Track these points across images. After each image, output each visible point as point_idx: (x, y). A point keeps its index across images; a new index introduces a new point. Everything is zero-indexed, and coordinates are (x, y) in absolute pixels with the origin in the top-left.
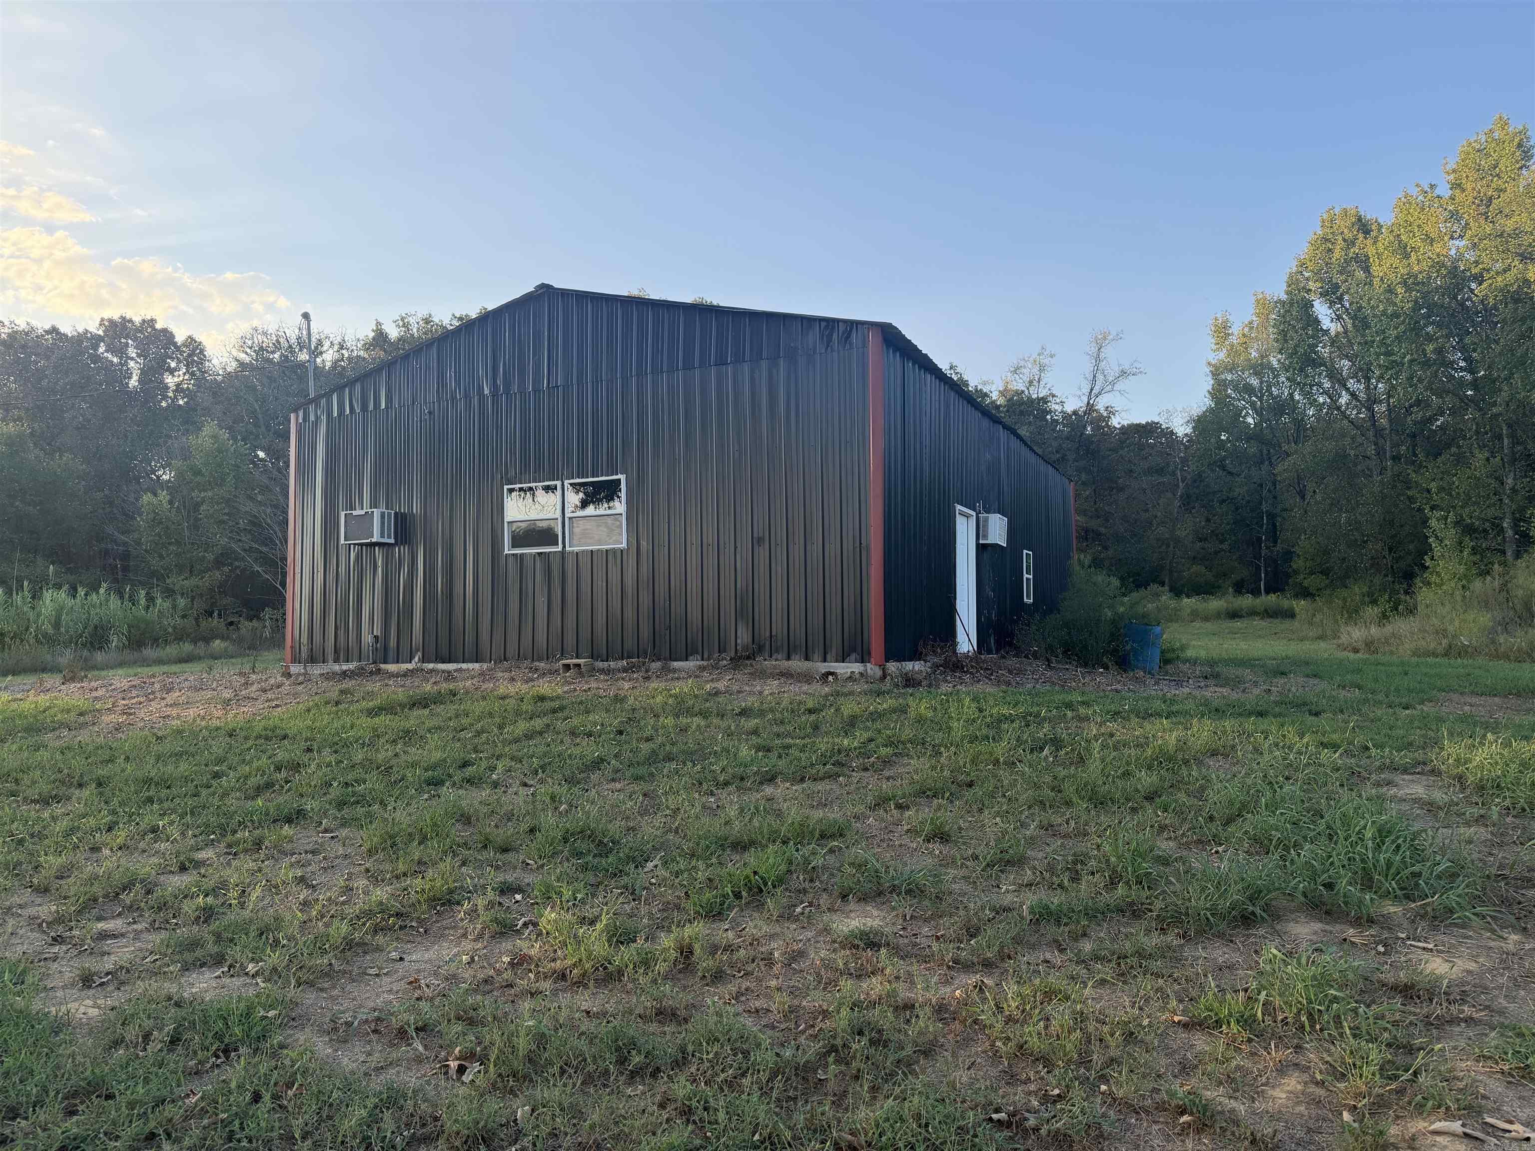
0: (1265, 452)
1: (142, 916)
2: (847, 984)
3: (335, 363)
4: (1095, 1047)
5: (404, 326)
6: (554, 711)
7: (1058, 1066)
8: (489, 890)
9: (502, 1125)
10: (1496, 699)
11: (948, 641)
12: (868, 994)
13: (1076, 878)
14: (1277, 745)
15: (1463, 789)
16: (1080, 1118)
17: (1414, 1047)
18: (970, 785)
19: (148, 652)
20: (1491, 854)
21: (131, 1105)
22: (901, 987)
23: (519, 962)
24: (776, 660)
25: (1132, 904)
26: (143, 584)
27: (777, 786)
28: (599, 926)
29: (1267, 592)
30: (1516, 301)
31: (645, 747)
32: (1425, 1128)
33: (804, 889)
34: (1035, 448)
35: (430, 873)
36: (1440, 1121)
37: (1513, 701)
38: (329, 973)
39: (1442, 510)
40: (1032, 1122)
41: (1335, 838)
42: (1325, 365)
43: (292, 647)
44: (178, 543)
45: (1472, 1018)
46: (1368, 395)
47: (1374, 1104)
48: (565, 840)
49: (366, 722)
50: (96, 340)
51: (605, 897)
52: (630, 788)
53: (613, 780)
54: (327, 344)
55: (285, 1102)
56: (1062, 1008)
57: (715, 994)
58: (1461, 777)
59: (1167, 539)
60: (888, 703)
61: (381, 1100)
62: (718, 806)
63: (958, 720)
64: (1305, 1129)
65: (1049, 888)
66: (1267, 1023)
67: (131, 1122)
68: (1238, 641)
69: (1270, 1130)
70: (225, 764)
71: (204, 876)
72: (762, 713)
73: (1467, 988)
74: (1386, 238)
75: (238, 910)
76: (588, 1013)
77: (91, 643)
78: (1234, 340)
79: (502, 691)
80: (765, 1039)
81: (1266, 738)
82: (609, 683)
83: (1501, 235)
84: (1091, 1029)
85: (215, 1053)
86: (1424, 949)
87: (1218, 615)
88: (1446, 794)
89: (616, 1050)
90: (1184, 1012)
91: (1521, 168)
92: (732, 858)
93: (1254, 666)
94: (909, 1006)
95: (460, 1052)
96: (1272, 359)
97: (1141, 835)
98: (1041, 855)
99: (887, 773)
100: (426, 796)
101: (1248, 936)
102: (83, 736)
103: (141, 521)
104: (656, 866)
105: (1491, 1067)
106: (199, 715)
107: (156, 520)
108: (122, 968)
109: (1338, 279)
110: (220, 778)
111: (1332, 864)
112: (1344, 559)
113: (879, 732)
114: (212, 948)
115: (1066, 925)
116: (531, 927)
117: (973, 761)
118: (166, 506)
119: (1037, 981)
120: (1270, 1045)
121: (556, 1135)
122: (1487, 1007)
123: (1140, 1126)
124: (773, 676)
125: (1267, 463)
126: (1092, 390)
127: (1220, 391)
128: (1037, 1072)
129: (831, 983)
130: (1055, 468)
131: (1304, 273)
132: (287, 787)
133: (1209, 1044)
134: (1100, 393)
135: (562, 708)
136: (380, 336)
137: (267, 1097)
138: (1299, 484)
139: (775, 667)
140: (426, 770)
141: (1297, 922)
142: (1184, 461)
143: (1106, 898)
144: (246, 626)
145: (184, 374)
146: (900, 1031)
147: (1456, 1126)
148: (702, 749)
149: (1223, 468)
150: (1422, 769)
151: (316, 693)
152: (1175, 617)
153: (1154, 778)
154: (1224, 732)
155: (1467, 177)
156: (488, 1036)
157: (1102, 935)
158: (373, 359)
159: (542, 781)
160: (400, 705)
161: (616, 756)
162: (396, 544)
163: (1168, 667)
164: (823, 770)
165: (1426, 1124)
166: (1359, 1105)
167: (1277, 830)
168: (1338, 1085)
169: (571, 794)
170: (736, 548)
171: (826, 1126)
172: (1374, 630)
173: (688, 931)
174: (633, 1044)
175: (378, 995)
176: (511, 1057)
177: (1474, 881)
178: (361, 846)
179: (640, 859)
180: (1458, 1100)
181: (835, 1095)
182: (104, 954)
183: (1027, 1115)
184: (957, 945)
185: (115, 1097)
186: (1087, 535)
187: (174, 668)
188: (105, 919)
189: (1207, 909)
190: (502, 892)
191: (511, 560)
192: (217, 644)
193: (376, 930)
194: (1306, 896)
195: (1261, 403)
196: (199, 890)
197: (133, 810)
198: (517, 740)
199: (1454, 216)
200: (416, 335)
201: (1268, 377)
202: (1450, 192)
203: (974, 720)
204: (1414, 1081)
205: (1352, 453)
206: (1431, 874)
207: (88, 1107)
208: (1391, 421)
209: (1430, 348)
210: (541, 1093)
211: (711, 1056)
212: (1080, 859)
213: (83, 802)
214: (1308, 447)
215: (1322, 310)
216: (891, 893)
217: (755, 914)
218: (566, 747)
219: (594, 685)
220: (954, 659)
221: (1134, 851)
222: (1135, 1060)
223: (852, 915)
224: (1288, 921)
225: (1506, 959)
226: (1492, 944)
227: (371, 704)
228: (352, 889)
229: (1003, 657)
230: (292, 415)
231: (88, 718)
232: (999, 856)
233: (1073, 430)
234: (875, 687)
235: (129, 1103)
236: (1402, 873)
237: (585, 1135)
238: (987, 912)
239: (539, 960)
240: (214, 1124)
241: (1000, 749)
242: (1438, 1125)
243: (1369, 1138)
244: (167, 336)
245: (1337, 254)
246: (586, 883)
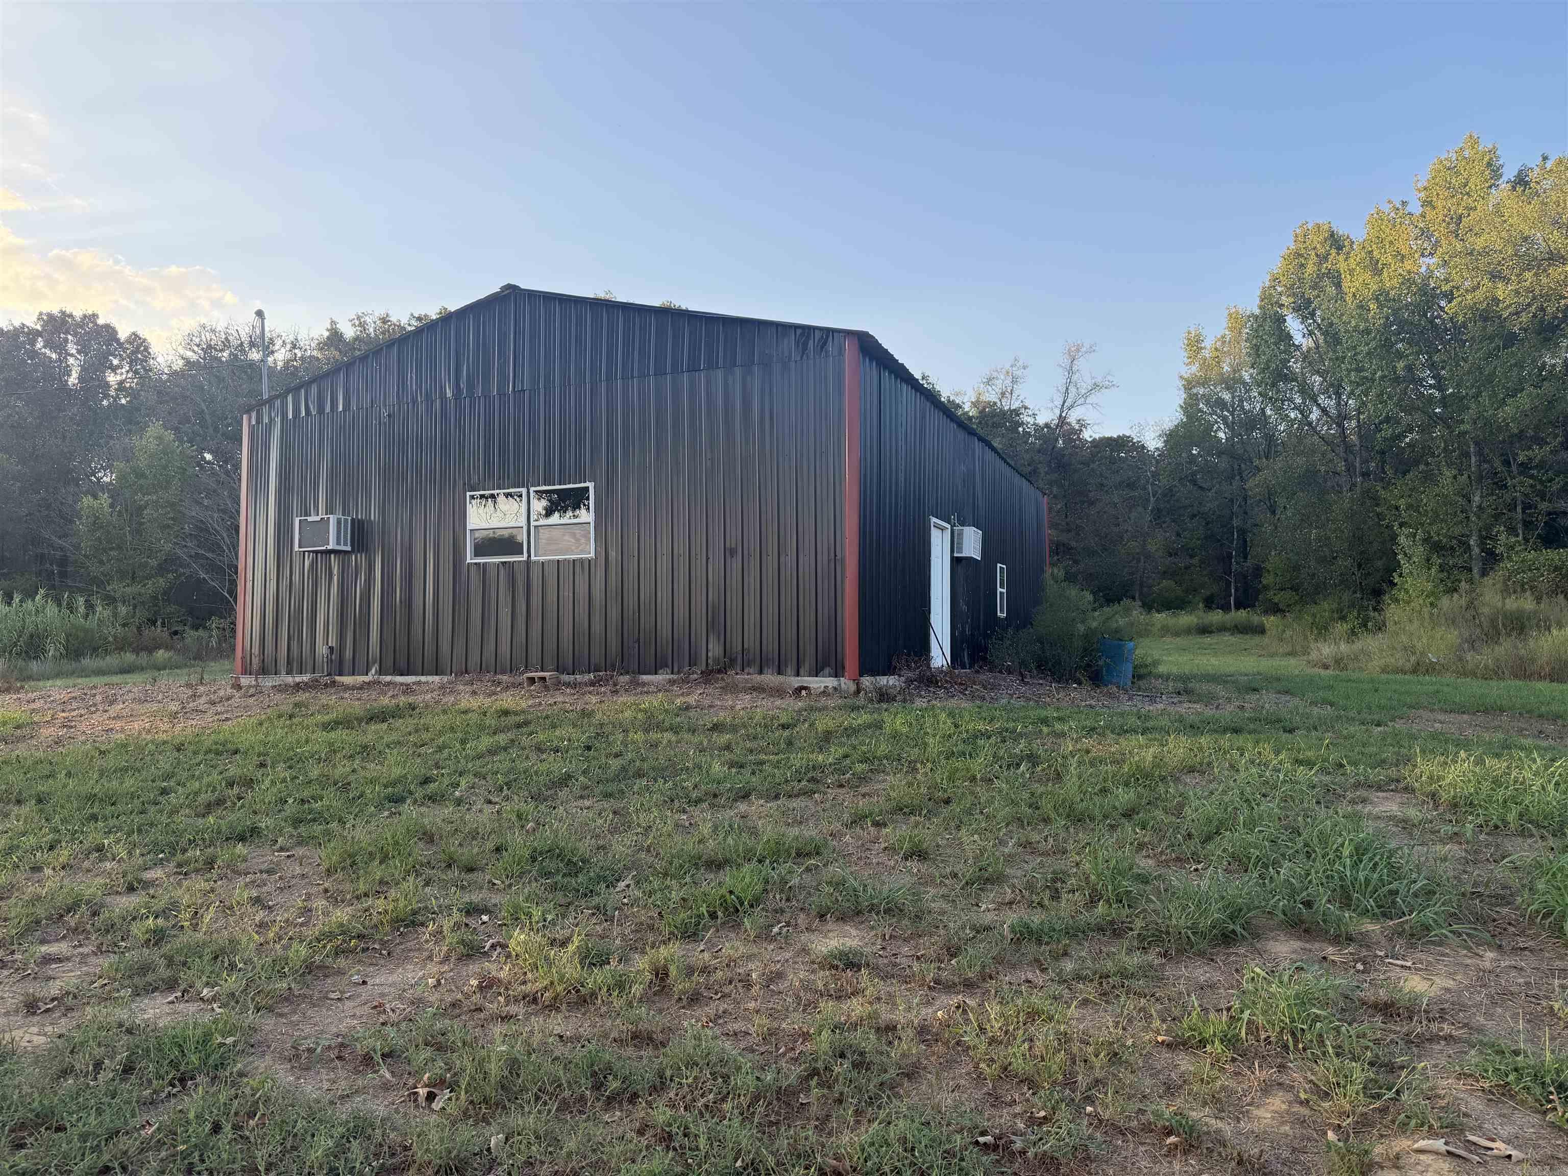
0: (1236, 467)
1: (88, 939)
2: (827, 1006)
3: (287, 363)
4: (1080, 1067)
5: (360, 325)
6: (519, 726)
7: (1044, 1087)
8: (455, 911)
9: (475, 1155)
10: (1465, 717)
11: (922, 655)
12: (849, 1016)
13: (1056, 896)
14: (1253, 762)
15: (1436, 807)
16: (1067, 1140)
17: (1395, 1065)
18: (947, 802)
19: (86, 662)
20: (1465, 872)
21: (84, 1137)
22: (882, 1008)
23: (488, 985)
24: (748, 674)
25: (1112, 923)
26: (81, 591)
27: (751, 804)
28: (571, 948)
29: (1238, 607)
30: (1486, 319)
31: (615, 764)
32: (1409, 1147)
33: (781, 908)
34: (1008, 460)
35: (392, 893)
36: (1423, 1139)
37: (1481, 718)
38: (288, 998)
39: (1410, 527)
40: (1018, 1145)
41: (1313, 855)
42: (1296, 380)
43: (243, 658)
44: (119, 548)
45: (1451, 1036)
46: (1338, 411)
47: (1358, 1123)
48: (534, 859)
49: (321, 736)
50: (33, 335)
51: (576, 918)
52: (598, 806)
53: (582, 797)
54: (278, 343)
55: (247, 1133)
56: (1045, 1029)
57: (692, 1016)
58: (1434, 795)
59: (1138, 554)
60: (864, 718)
61: (348, 1130)
62: (690, 824)
63: (934, 736)
64: (1290, 1150)
65: (1029, 907)
66: (1250, 1043)
67: (83, 1155)
68: (1208, 657)
69: (1256, 1150)
70: (174, 779)
71: (153, 897)
72: (734, 729)
73: (1446, 1006)
74: (1357, 255)
75: (190, 932)
76: (561, 1037)
77: (26, 652)
78: (1206, 353)
79: (464, 705)
80: (747, 1063)
81: (1241, 755)
82: (576, 697)
83: (1471, 254)
84: (1075, 1050)
85: (170, 1081)
86: (1402, 966)
87: (1188, 631)
88: (1421, 811)
89: (592, 1076)
90: (1168, 1032)
91: (1490, 187)
92: (706, 876)
93: (1226, 682)
94: (891, 1028)
95: (429, 1078)
96: (1244, 373)
97: (1120, 853)
98: (1019, 873)
99: (863, 790)
100: (386, 813)
101: (1229, 955)
102: (21, 750)
103: (81, 526)
104: (628, 886)
105: (1472, 1085)
106: (144, 729)
107: (96, 523)
108: (68, 993)
109: (1310, 294)
110: (168, 794)
111: (1310, 882)
112: (1314, 575)
113: (855, 748)
114: (164, 972)
115: (1047, 944)
116: (499, 950)
117: (949, 778)
118: (107, 510)
119: (1020, 1002)
120: (1253, 1063)
121: (531, 1164)
122: (1466, 1025)
123: (1127, 1148)
124: (746, 690)
125: (1238, 478)
126: (1064, 402)
127: (1191, 406)
128: (1022, 1094)
129: (809, 1006)
130: (1029, 481)
131: (1277, 287)
132: (239, 804)
133: (1193, 1065)
134: (1072, 406)
135: (526, 723)
136: (335, 337)
137: (227, 1128)
138: (1270, 499)
139: (747, 681)
140: (386, 787)
141: (1277, 941)
142: (1155, 475)
143: (1085, 917)
144: (191, 635)
145: (128, 372)
146: (882, 1053)
147: (1439, 1144)
148: (674, 765)
149: (1194, 482)
150: (1397, 787)
151: (269, 706)
152: (1145, 633)
153: (1132, 794)
154: (1201, 749)
155: (1438, 194)
156: (458, 1062)
157: (1083, 954)
158: (328, 359)
159: (507, 798)
160: (357, 719)
161: (584, 772)
162: (353, 551)
163: (1141, 683)
164: (798, 787)
165: (1409, 1143)
166: (1344, 1124)
167: (1256, 848)
168: (1323, 1104)
169: (538, 812)
170: (707, 559)
171: (810, 1152)
172: (1343, 647)
173: (664, 952)
174: (609, 1069)
175: (340, 1020)
176: (482, 1083)
177: (1450, 899)
178: (319, 865)
179: (611, 879)
180: (1440, 1118)
181: (818, 1119)
182: (49, 978)
183: (1013, 1138)
184: (937, 964)
185: (66, 1129)
186: (1060, 550)
187: (116, 679)
188: (49, 942)
189: (1187, 928)
190: (468, 913)
191: (473, 570)
192: (161, 654)
193: (337, 952)
194: (1285, 915)
195: (1233, 418)
196: (149, 912)
197: (76, 828)
198: (480, 756)
199: (1425, 233)
200: (373, 335)
201: (1240, 391)
202: (1421, 210)
203: (950, 736)
204: (1397, 1100)
205: (1323, 469)
206: (1408, 891)
207: (36, 1140)
208: (1360, 437)
209: (1401, 365)
210: (516, 1120)
211: (690, 1080)
212: (1059, 877)
213: (22, 819)
214: (1279, 464)
215: (1294, 326)
216: (870, 912)
217: (733, 935)
218: (532, 762)
219: (560, 699)
220: (928, 674)
221: (1114, 869)
222: (1120, 1080)
223: (831, 934)
224: (1267, 939)
225: (1483, 978)
226: (1469, 961)
227: (326, 717)
228: (310, 910)
229: (977, 672)
230: (245, 416)
231: (26, 731)
232: (978, 874)
233: (1045, 442)
234: (850, 701)
235: (80, 1136)
236: (1380, 891)
237: (562, 1163)
238: (968, 931)
239: (510, 983)
240: (173, 1156)
241: (978, 765)
242: (1422, 1144)
243: (1354, 1158)
244: (109, 332)
245: (1310, 269)
246: (555, 904)
